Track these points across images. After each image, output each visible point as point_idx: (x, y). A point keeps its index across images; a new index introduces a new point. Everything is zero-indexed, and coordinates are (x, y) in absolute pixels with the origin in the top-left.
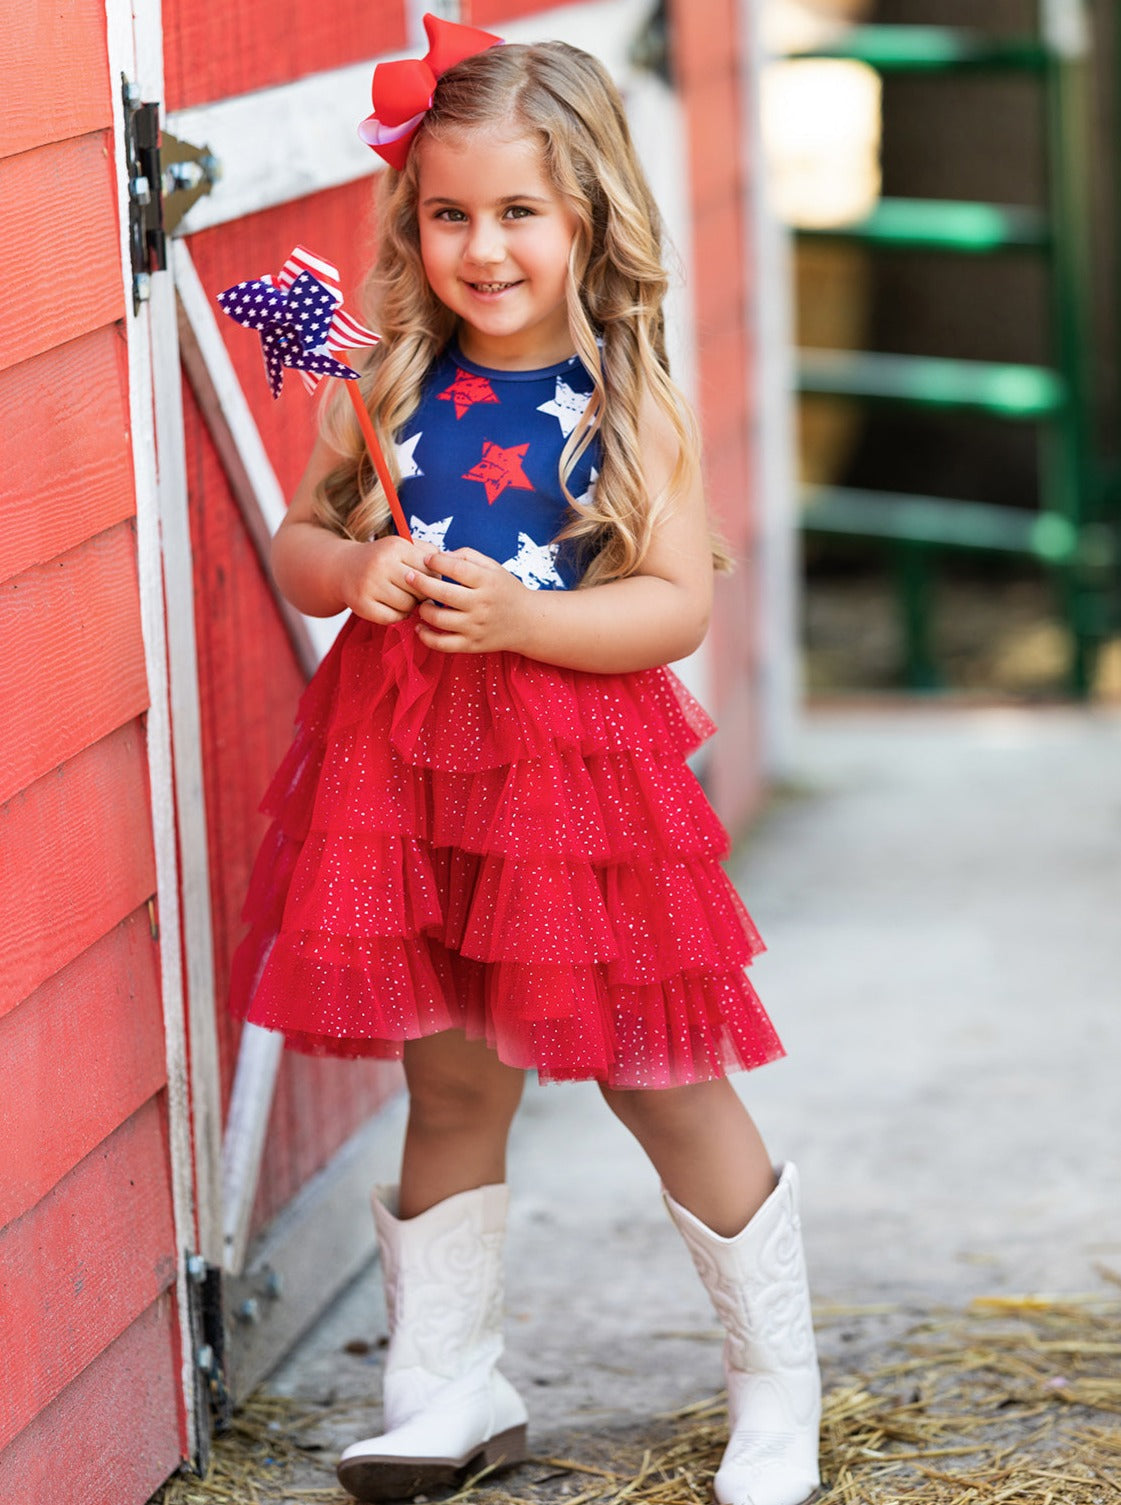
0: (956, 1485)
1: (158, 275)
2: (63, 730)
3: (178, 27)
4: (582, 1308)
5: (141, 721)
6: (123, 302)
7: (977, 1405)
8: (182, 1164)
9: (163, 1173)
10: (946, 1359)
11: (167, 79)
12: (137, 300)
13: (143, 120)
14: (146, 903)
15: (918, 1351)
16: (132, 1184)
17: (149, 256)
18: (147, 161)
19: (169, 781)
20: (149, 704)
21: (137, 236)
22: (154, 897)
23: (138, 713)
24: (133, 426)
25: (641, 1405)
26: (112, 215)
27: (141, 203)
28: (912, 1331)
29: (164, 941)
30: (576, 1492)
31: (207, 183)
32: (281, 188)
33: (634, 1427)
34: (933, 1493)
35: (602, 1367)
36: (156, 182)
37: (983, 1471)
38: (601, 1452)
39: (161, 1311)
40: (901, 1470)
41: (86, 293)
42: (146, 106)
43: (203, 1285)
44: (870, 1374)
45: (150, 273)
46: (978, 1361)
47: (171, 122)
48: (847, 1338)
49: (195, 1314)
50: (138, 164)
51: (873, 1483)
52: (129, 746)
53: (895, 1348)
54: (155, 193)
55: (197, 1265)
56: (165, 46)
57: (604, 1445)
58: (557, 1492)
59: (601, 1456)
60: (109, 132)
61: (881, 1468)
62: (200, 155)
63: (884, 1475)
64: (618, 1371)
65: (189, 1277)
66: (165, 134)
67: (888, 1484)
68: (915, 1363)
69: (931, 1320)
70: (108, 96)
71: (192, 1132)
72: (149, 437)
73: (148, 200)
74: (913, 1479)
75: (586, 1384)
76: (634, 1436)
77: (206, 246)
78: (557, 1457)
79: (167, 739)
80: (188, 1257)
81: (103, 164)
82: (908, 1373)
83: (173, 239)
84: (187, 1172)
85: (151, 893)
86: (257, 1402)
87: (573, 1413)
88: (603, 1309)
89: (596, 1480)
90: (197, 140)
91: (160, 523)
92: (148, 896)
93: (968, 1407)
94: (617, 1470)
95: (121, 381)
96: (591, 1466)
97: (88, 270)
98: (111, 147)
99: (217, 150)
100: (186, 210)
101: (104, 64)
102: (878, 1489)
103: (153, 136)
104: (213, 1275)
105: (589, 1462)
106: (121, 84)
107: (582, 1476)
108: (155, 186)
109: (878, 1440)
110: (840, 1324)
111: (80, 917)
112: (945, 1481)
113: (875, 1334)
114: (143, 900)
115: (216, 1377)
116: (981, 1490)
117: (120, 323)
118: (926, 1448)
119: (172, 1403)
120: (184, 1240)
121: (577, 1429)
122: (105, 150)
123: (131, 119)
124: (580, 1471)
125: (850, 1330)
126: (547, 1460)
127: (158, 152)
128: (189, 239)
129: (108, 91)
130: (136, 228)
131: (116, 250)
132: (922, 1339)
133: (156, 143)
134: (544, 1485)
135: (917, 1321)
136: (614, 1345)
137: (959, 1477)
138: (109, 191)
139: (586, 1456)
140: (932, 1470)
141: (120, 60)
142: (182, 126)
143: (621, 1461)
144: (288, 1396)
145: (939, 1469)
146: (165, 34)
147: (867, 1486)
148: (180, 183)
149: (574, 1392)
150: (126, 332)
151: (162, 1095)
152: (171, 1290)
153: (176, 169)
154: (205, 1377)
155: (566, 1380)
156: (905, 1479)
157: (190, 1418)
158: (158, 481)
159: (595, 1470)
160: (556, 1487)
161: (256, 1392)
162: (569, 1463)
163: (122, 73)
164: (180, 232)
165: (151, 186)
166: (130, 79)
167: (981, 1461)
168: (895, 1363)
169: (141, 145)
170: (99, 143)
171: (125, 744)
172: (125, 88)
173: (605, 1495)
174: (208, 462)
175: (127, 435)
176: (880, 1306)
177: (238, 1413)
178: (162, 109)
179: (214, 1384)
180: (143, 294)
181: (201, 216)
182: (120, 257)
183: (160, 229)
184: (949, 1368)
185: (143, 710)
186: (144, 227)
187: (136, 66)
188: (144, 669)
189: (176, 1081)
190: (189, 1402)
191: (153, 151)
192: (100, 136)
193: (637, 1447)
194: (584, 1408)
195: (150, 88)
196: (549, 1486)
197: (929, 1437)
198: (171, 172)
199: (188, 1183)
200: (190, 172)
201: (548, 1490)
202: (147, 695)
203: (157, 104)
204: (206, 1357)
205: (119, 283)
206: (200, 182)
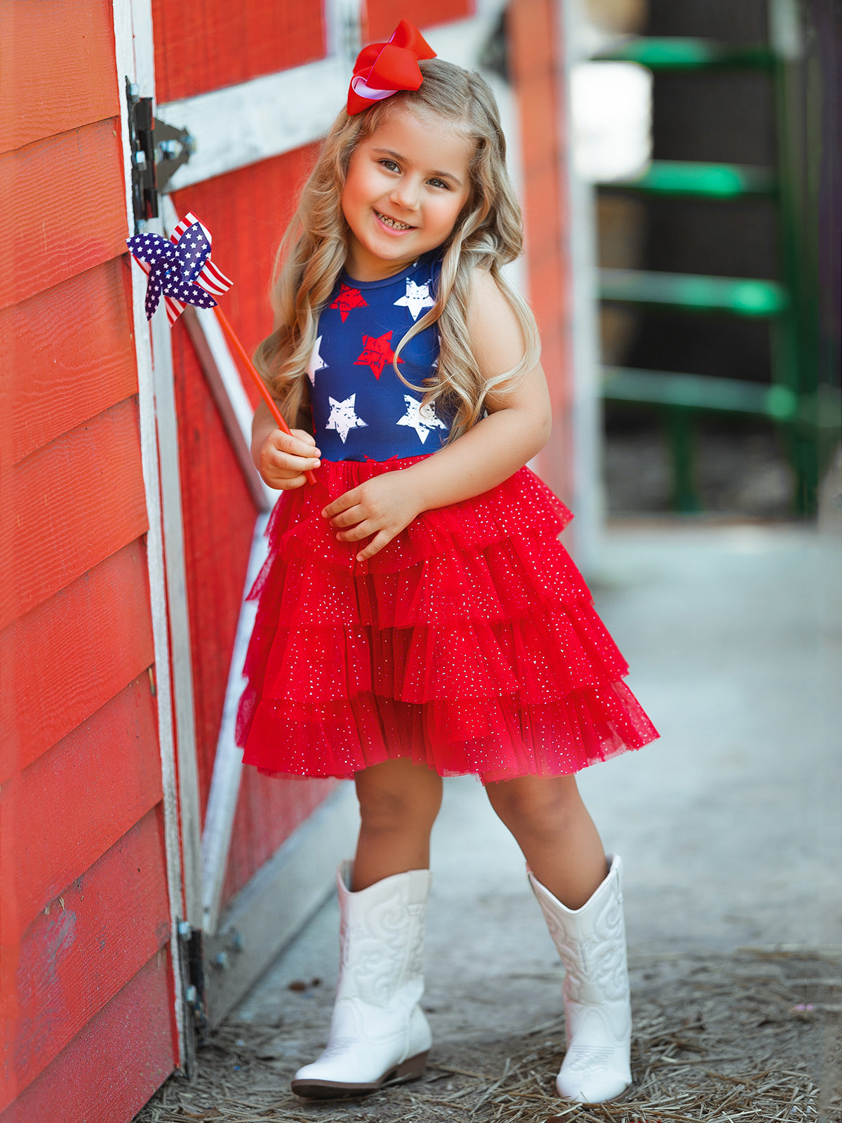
0: (729, 1082)
1: (152, 221)
2: (89, 547)
3: (164, 44)
4: (458, 957)
5: (142, 540)
7: (743, 1024)
8: (173, 857)
9: (160, 863)
10: (720, 991)
11: (157, 80)
13: (141, 109)
14: (148, 670)
15: (698, 986)
16: (139, 870)
17: (146, 208)
18: (144, 140)
19: (162, 582)
20: (148, 528)
21: (137, 193)
22: (153, 666)
23: (141, 534)
24: (136, 329)
25: (503, 1026)
26: (120, 178)
27: (140, 169)
28: (695, 972)
29: (160, 697)
30: (457, 1089)
31: (186, 156)
32: (237, 157)
33: (498, 1042)
34: (713, 1088)
35: (473, 999)
36: (150, 155)
37: (749, 1072)
38: (474, 1060)
39: (160, 961)
40: (689, 1071)
41: (101, 235)
42: (143, 100)
43: (189, 942)
44: (665, 1003)
45: (146, 220)
46: (742, 994)
47: (160, 111)
48: (647, 977)
49: (183, 964)
50: (138, 142)
51: (670, 1081)
52: (134, 558)
53: (683, 983)
54: (150, 162)
55: (185, 928)
56: (156, 56)
57: (476, 1055)
58: (444, 1088)
59: (474, 1063)
60: (118, 119)
61: (675, 1070)
62: (181, 135)
63: (678, 1075)
64: (485, 1002)
65: (179, 937)
66: (156, 120)
67: (680, 1082)
68: (697, 995)
69: (709, 964)
70: (116, 94)
71: (180, 833)
72: (147, 336)
73: (145, 168)
74: (698, 1077)
75: (462, 1011)
76: (498, 1049)
77: (186, 200)
78: (443, 1064)
79: (161, 553)
80: (178, 923)
81: (113, 142)
82: (692, 1002)
83: (162, 195)
84: (177, 862)
85: (151, 663)
86: (227, 1026)
87: (452, 1032)
88: (473, 958)
89: (471, 1080)
90: (178, 125)
91: (155, 398)
92: (148, 665)
93: (736, 1026)
94: (487, 1072)
95: (127, 297)
96: (468, 1070)
97: (103, 218)
98: (119, 130)
99: (193, 131)
100: (171, 174)
101: (114, 71)
102: (673, 1085)
103: (148, 121)
104: (196, 935)
105: (465, 1068)
106: (125, 84)
107: (461, 1077)
108: (150, 158)
109: (673, 1050)
110: (643, 968)
111: (101, 680)
112: (722, 1079)
113: (668, 974)
114: (145, 668)
115: (199, 1008)
116: (747, 1085)
117: (125, 256)
118: (707, 1055)
119: (168, 1027)
120: (175, 911)
121: (456, 1044)
122: (114, 132)
123: (132, 110)
124: (460, 1074)
125: (650, 971)
126: (436, 1066)
127: (151, 133)
128: (174, 195)
129: (116, 90)
130: (136, 187)
131: (123, 203)
132: (702, 977)
133: (151, 126)
134: (435, 1084)
135: (698, 965)
136: (481, 983)
137: (731, 1076)
138: (117, 161)
139: (463, 1063)
140: (712, 1071)
141: (124, 68)
142: (170, 114)
143: (489, 1066)
144: (249, 1022)
145: (717, 1070)
146: (156, 49)
147: (665, 1083)
148: (167, 155)
149: (453, 1017)
151: (159, 807)
152: (167, 946)
153: (164, 145)
154: (191, 1008)
155: (447, 1008)
156: (693, 1078)
157: (181, 1037)
158: (153, 368)
159: (471, 1073)
160: (442, 1085)
161: (226, 1019)
162: (452, 1068)
163: (126, 76)
164: (167, 190)
165: (147, 157)
166: (132, 81)
167: (746, 1065)
168: (683, 994)
169: (140, 128)
170: (110, 127)
171: (132, 556)
172: (128, 88)
173: (478, 1091)
174: (187, 355)
175: (131, 336)
176: (672, 953)
177: (214, 1033)
178: (154, 102)
179: (198, 1013)
181: (182, 178)
182: (126, 209)
183: (154, 187)
184: (721, 998)
185: (144, 532)
186: (142, 187)
187: (135, 71)
188: (145, 502)
189: (169, 797)
190: (180, 1026)
191: (149, 132)
192: (111, 122)
193: (499, 1056)
194: (461, 1029)
195: (146, 88)
196: (437, 1085)
197: (708, 1047)
198: (161, 147)
199: (178, 869)
200: (174, 147)
201: (438, 1088)
202: (147, 520)
203: (151, 99)
204: (191, 994)
205: (124, 227)
206: (181, 154)
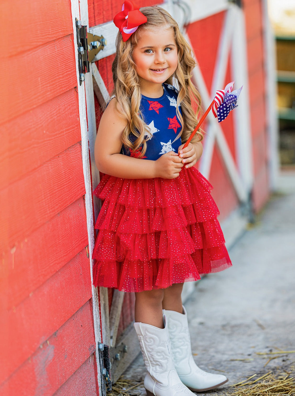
1: (87, 74)
5: (83, 198)
6: (77, 82)
8: (97, 319)
9: (91, 322)
11: (89, 18)
12: (81, 81)
13: (82, 31)
16: (82, 326)
17: (84, 69)
18: (83, 42)
19: (92, 213)
20: (86, 193)
21: (81, 63)
22: (87, 246)
23: (83, 195)
24: (80, 116)
26: (73, 58)
27: (82, 54)
29: (90, 258)
31: (103, 45)
36: (86, 48)
39: (91, 360)
41: (65, 81)
42: (83, 27)
43: (103, 351)
45: (85, 73)
47: (91, 30)
49: (101, 359)
50: (81, 43)
52: (80, 205)
54: (86, 51)
55: (101, 346)
60: (72, 35)
62: (100, 39)
65: (99, 349)
66: (89, 33)
70: (72, 25)
71: (100, 309)
73: (84, 53)
79: (92, 202)
80: (99, 344)
81: (70, 44)
83: (92, 63)
84: (99, 320)
86: (120, 382)
90: (99, 35)
91: (88, 142)
95: (76, 104)
97: (66, 74)
98: (73, 39)
100: (96, 54)
101: (71, 16)
103: (85, 35)
104: (106, 348)
106: (75, 21)
115: (107, 377)
117: (76, 88)
119: (95, 385)
120: (98, 339)
122: (71, 40)
123: (79, 31)
127: (87, 39)
128: (97, 63)
130: (80, 61)
131: (74, 68)
133: (86, 37)
138: (72, 51)
141: (75, 13)
142: (95, 31)
144: (129, 379)
146: (89, 6)
148: (94, 47)
150: (78, 90)
151: (91, 300)
152: (94, 354)
153: (92, 43)
154: (104, 377)
157: (100, 389)
158: (88, 130)
161: (120, 379)
163: (76, 18)
164: (94, 61)
165: (84, 49)
166: (78, 19)
169: (82, 38)
170: (69, 38)
171: (80, 202)
172: (77, 22)
177: (114, 385)
178: (88, 28)
179: (107, 378)
180: (83, 79)
181: (100, 56)
182: (76, 69)
183: (88, 61)
186: (82, 60)
187: (80, 16)
188: (84, 183)
189: (95, 296)
190: (99, 384)
191: (85, 39)
192: (70, 36)
195: (84, 21)
199: (99, 323)
200: (97, 44)
202: (85, 190)
203: (86, 26)
204: (104, 372)
206: (100, 46)
